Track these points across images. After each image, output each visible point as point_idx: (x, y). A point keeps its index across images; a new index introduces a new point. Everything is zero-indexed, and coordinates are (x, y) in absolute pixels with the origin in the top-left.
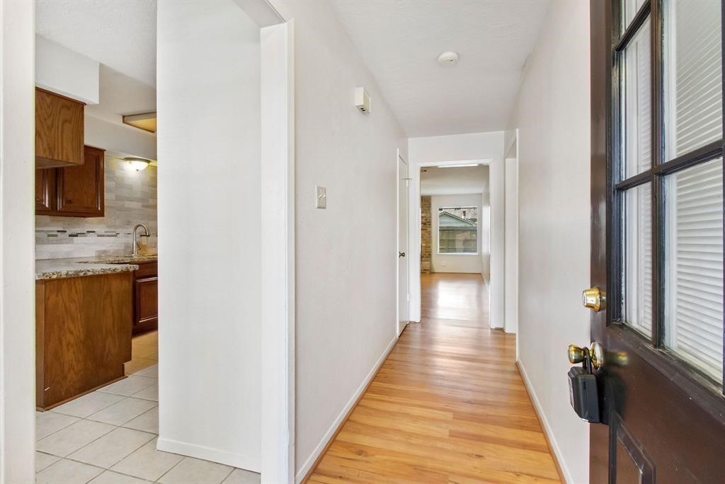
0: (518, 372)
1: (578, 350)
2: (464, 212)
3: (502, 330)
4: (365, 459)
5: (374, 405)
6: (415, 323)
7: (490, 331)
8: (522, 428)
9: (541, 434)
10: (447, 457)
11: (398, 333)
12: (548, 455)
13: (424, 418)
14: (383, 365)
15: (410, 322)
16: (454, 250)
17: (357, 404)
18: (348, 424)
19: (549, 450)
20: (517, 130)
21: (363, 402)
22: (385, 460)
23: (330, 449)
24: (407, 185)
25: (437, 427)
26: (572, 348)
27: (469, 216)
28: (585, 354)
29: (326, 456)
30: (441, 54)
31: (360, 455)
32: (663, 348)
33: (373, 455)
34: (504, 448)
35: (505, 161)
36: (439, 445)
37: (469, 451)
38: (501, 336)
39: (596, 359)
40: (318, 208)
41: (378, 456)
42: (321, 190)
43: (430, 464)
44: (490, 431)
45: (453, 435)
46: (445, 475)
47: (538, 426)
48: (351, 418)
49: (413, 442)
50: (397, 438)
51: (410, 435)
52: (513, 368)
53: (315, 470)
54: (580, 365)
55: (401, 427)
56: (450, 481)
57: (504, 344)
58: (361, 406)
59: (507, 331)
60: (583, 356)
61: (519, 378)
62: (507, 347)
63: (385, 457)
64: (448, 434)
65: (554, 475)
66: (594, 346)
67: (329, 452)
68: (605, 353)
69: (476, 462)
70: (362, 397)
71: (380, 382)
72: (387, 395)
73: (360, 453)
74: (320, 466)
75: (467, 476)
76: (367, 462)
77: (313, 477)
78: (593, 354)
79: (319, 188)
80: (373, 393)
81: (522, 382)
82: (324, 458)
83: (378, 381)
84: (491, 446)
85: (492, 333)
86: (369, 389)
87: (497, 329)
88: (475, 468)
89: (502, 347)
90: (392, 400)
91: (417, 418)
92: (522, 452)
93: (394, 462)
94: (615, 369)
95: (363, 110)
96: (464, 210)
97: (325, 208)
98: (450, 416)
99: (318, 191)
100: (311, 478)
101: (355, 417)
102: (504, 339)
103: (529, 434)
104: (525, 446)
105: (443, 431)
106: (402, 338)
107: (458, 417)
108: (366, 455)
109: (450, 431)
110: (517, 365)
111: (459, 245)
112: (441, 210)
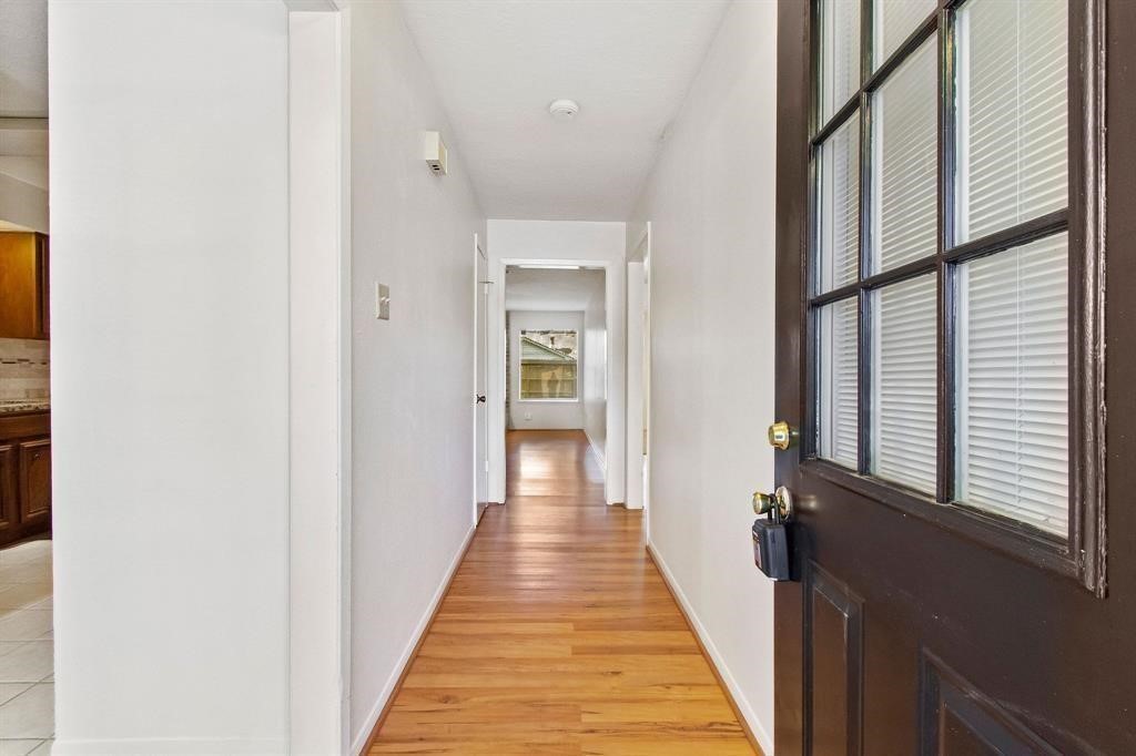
0: (651, 559)
1: (764, 497)
2: (552, 339)
3: (622, 506)
4: (455, 706)
5: (455, 628)
6: (497, 504)
7: (605, 508)
8: (664, 628)
9: (689, 633)
10: (573, 682)
11: (475, 522)
12: (701, 656)
13: (533, 636)
14: (458, 570)
15: (490, 504)
16: (539, 395)
17: (428, 632)
18: (418, 662)
19: (701, 651)
20: (649, 223)
21: (437, 628)
22: (487, 702)
23: (396, 703)
24: (486, 292)
25: (555, 644)
26: (759, 496)
27: (559, 345)
28: (772, 502)
29: (390, 714)
30: (554, 101)
31: (446, 702)
32: (870, 474)
33: (466, 699)
34: (644, 657)
35: (627, 266)
36: (561, 668)
37: (601, 669)
38: (622, 514)
39: (784, 508)
40: (380, 318)
41: (475, 699)
42: (384, 291)
43: (552, 695)
44: (625, 639)
45: (577, 651)
46: (574, 705)
47: (686, 624)
48: (421, 653)
49: (523, 670)
50: (498, 669)
51: (519, 661)
52: (643, 555)
53: (376, 738)
54: (765, 516)
55: (501, 653)
56: (584, 712)
57: (626, 524)
58: (434, 633)
59: (630, 506)
60: (770, 502)
61: (652, 567)
62: (630, 528)
63: (486, 699)
64: (570, 652)
65: (711, 679)
66: (781, 491)
67: (394, 708)
68: (794, 498)
69: (614, 681)
70: (433, 621)
71: (461, 594)
72: (473, 612)
73: (446, 700)
74: (385, 731)
75: (606, 701)
76: (459, 710)
77: (376, 749)
78: (781, 501)
79: (381, 287)
80: (451, 612)
81: (658, 571)
82: (389, 717)
83: (455, 594)
84: (629, 658)
85: (608, 511)
86: (442, 607)
87: (616, 505)
88: (614, 688)
89: (622, 528)
90: (480, 618)
91: (523, 638)
92: (668, 658)
93: (502, 702)
94: (803, 519)
95: (436, 167)
96: (552, 335)
97: (387, 319)
98: (570, 627)
99: (380, 292)
100: (372, 750)
101: (426, 651)
102: (626, 518)
103: (674, 635)
104: (671, 651)
105: (564, 649)
106: (481, 529)
107: (581, 627)
108: (456, 701)
109: (574, 648)
110: (648, 550)
111: (545, 389)
112: (523, 332)
